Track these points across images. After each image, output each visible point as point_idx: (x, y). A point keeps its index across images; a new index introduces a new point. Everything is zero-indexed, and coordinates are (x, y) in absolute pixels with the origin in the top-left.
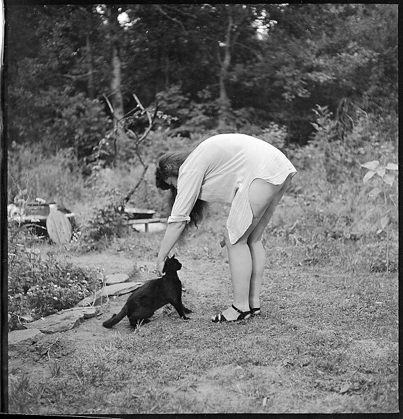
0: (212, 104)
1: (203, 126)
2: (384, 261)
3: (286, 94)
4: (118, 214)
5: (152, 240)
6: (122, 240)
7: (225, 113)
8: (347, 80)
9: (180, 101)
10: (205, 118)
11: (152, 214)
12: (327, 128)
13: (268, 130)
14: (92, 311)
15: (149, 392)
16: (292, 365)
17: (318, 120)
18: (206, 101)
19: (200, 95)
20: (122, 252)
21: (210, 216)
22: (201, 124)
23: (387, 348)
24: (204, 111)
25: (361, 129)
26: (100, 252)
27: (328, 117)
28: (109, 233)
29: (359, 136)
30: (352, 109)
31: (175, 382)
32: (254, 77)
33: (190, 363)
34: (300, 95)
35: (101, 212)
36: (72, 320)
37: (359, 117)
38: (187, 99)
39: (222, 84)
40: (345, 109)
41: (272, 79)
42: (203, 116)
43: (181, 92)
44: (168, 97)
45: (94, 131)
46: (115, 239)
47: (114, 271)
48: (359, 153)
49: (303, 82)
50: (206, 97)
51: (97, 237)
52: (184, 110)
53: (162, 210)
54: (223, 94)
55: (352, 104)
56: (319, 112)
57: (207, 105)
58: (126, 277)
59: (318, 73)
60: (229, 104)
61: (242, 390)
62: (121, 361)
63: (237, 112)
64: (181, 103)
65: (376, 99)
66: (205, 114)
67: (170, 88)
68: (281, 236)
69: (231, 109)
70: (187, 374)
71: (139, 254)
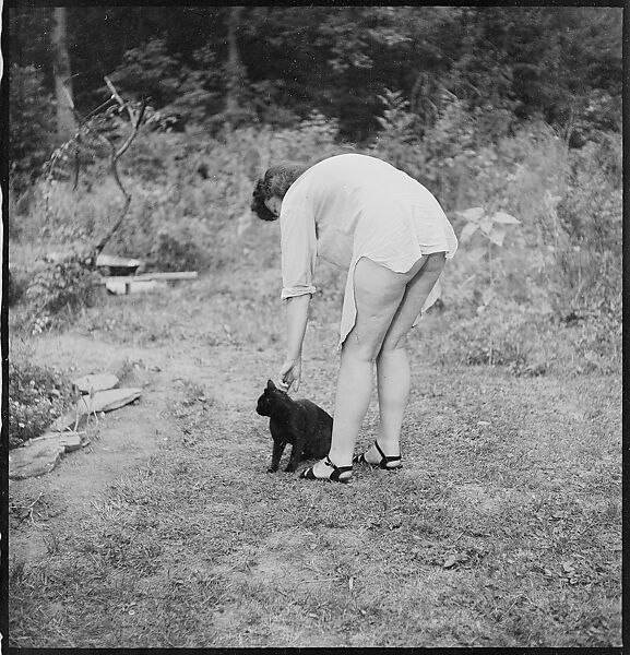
0: (216, 72)
1: (203, 108)
2: (486, 349)
3: (333, 62)
4: (86, 271)
5: (140, 311)
6: (95, 312)
7: (237, 88)
8: (429, 42)
9: (165, 64)
10: (205, 95)
11: (136, 267)
12: (400, 124)
13: (308, 123)
14: (73, 439)
15: (194, 575)
16: (379, 526)
17: (387, 112)
18: (206, 67)
19: (196, 56)
20: (96, 332)
21: (224, 265)
22: (199, 104)
23: (498, 498)
24: (202, 83)
25: (449, 125)
26: (62, 332)
27: (402, 109)
28: (73, 300)
29: (446, 135)
30: (434, 89)
31: (227, 558)
32: (283, 29)
33: (241, 527)
34: (357, 63)
35: (59, 268)
36: (50, 456)
37: (446, 105)
38: (176, 62)
39: (231, 38)
40: (425, 89)
41: (313, 36)
42: (200, 91)
43: (166, 50)
44: (146, 58)
45: (28, 119)
46: (83, 311)
47: (91, 367)
48: (446, 165)
49: (363, 44)
50: (206, 60)
51: (53, 308)
52: (171, 80)
53: (149, 255)
54: (233, 57)
55: (436, 82)
56: (388, 99)
57: (209, 74)
58: (114, 380)
59: (385, 31)
60: (243, 74)
61: (319, 566)
62: (141, 527)
63: (255, 86)
64: (165, 69)
65: (471, 74)
66: (205, 87)
67: (148, 42)
68: (333, 299)
69: (247, 81)
70: (240, 545)
71: (123, 336)
